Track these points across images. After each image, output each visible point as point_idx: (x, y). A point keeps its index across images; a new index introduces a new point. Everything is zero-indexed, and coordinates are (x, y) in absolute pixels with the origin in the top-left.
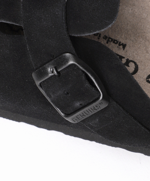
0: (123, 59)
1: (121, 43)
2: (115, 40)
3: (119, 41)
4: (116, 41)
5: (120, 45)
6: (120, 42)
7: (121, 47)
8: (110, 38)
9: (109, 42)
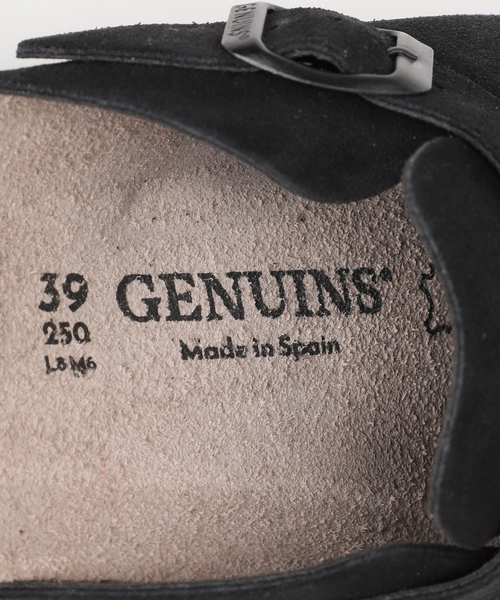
0: (168, 313)
1: (197, 356)
2: (216, 356)
3: (204, 360)
4: (212, 358)
5: (197, 350)
6: (201, 358)
7: (191, 347)
8: (231, 356)
9: (226, 343)
